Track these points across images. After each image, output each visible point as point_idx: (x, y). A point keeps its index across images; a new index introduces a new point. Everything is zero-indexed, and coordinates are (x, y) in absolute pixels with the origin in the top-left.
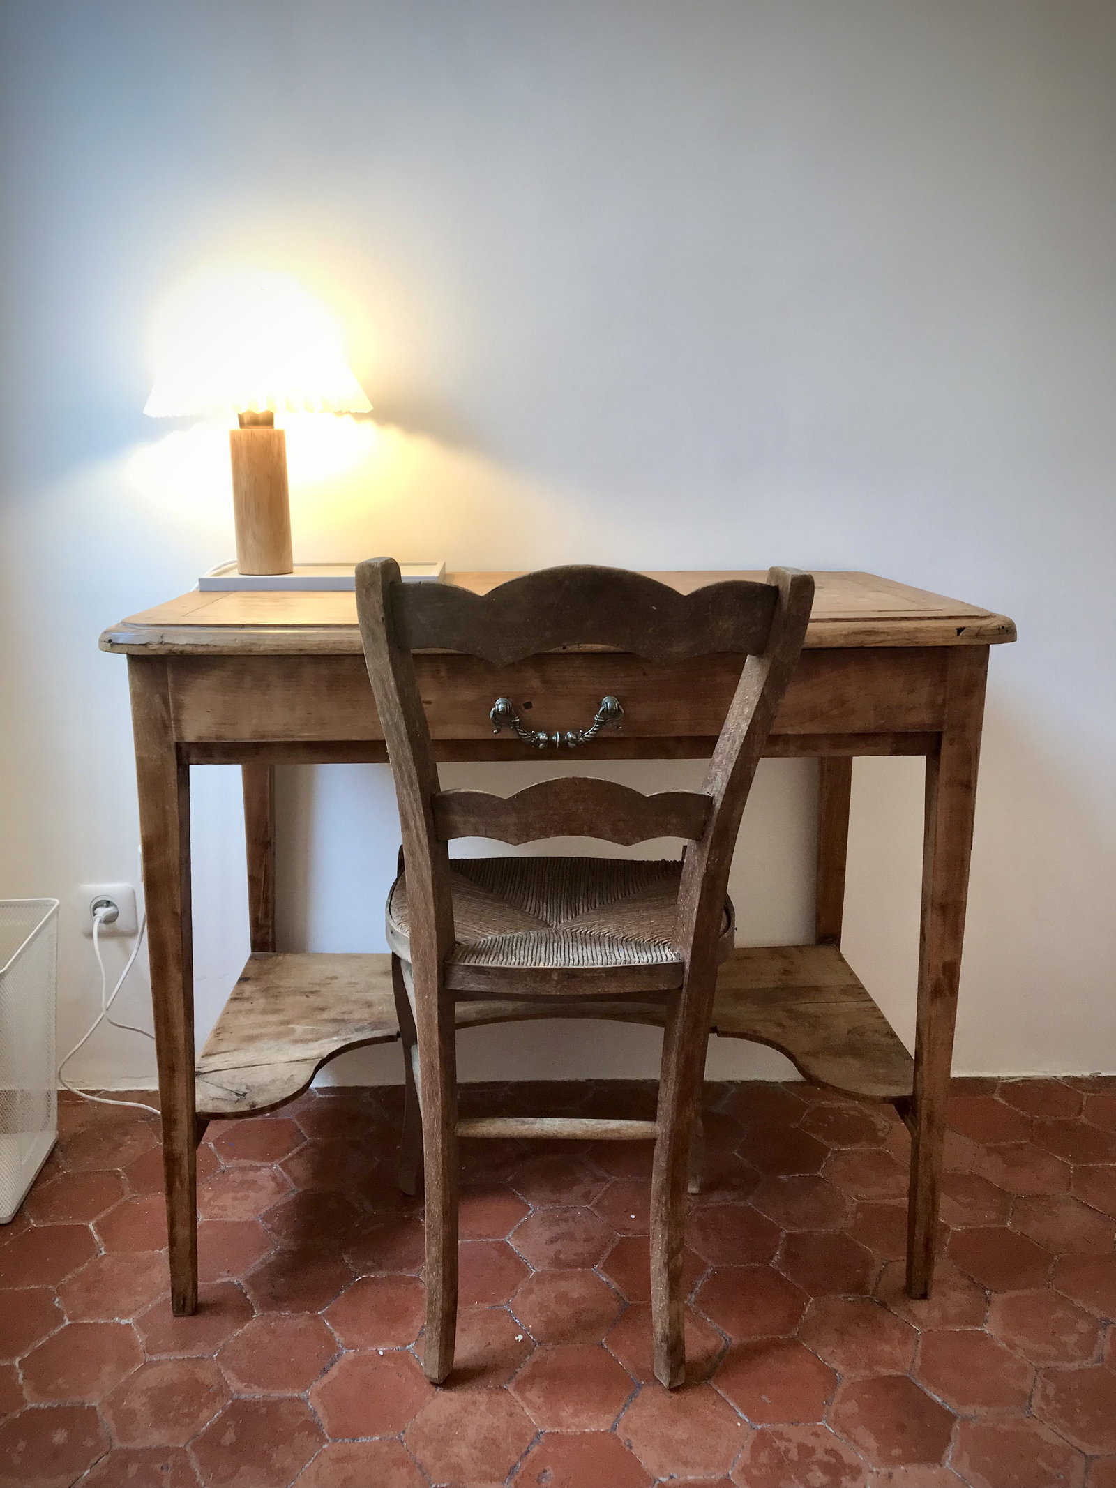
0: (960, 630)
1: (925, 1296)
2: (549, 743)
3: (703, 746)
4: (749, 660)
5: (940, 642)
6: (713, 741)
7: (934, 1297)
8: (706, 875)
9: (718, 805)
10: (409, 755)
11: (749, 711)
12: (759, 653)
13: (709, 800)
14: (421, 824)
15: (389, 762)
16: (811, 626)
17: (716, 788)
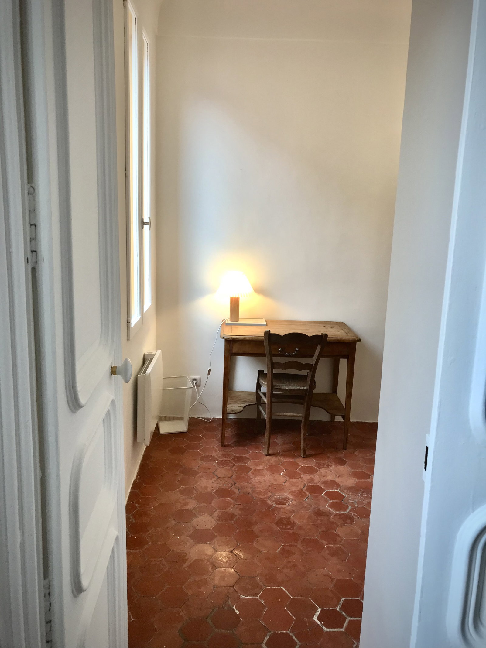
0: (351, 340)
1: (346, 449)
2: (288, 355)
3: (312, 356)
4: (318, 345)
5: (348, 342)
6: (313, 355)
7: (348, 449)
8: (311, 376)
9: (314, 365)
10: (269, 356)
11: (318, 352)
12: (320, 344)
13: (313, 365)
14: (270, 366)
15: (266, 356)
16: (328, 338)
17: (313, 363)
